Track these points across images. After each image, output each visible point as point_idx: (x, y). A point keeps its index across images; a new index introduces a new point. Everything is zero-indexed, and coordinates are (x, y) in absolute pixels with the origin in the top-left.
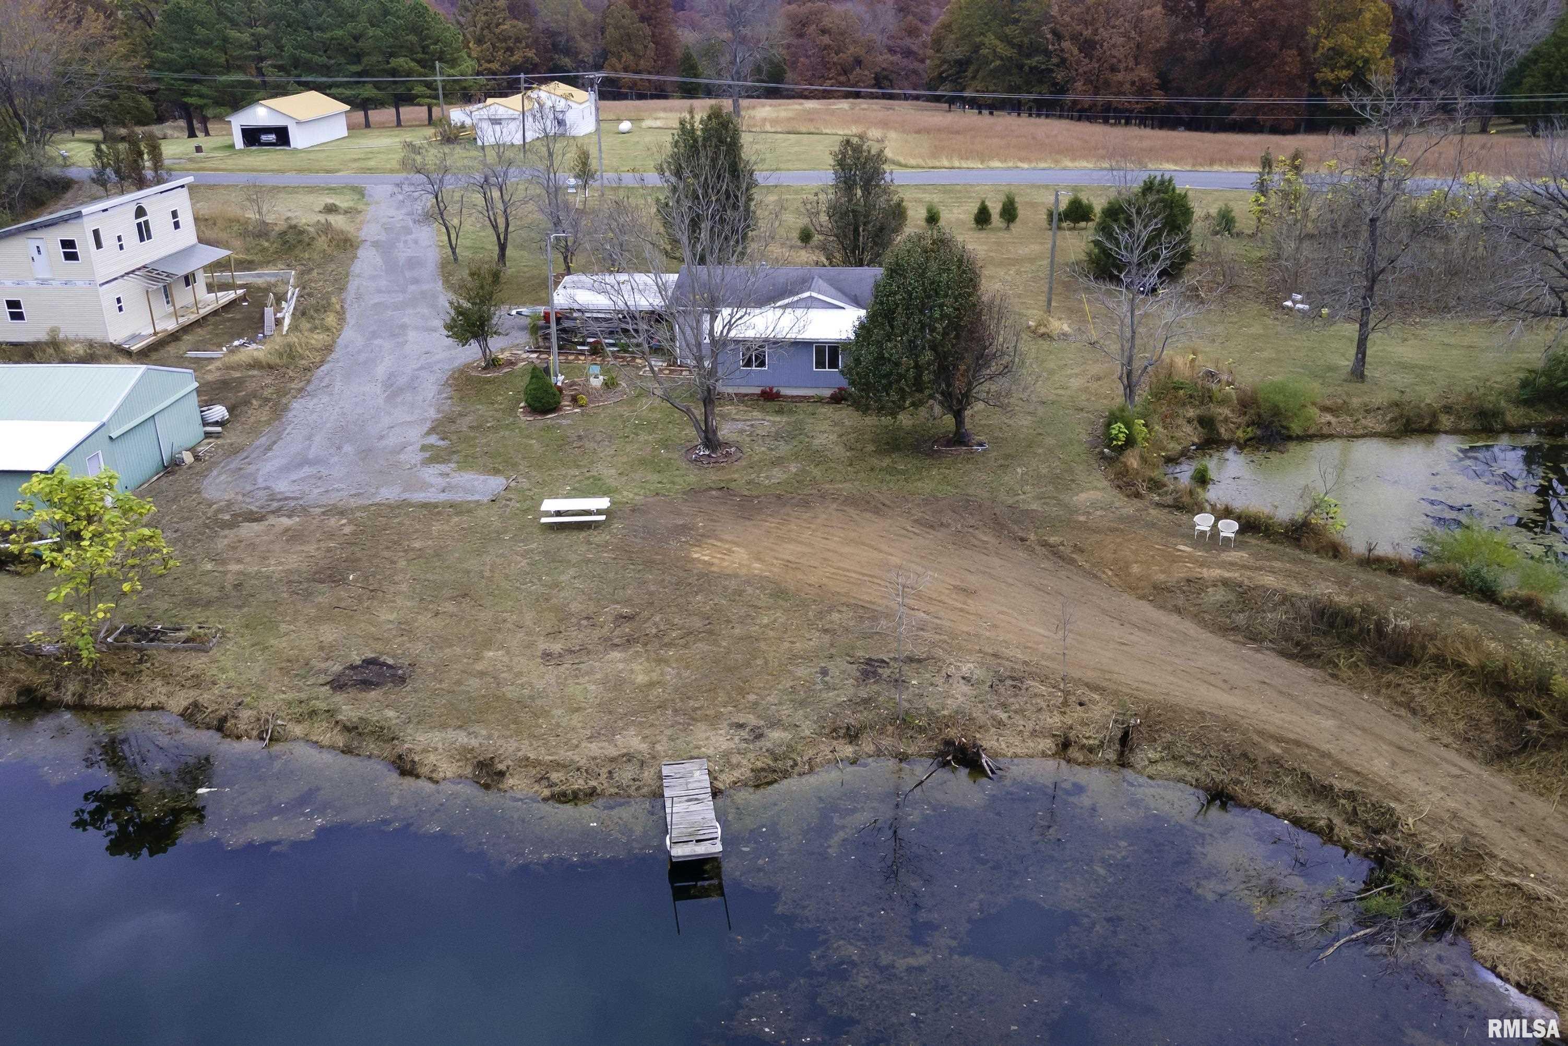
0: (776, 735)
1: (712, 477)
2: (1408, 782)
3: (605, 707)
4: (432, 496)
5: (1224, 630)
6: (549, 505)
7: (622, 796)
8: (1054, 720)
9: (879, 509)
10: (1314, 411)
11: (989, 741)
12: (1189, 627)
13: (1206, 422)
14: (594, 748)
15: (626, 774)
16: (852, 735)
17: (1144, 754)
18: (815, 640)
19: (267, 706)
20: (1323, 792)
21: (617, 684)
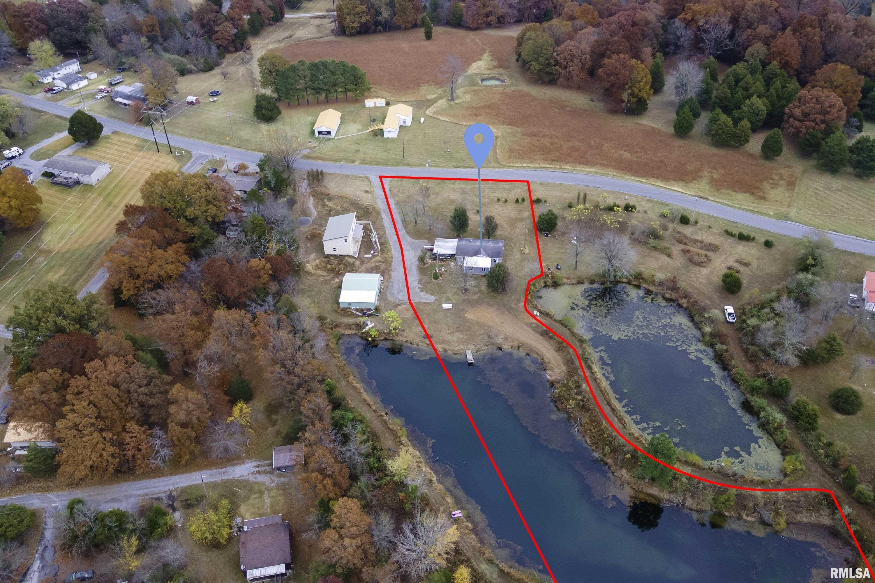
0: (478, 346)
1: (466, 297)
2: (547, 354)
3: (458, 342)
4: (424, 301)
5: (534, 331)
6: (444, 305)
7: (461, 354)
8: (511, 344)
9: (491, 306)
10: (564, 279)
11: (503, 347)
12: (529, 329)
13: (545, 282)
14: (458, 348)
15: (461, 351)
16: (487, 346)
17: (521, 349)
18: (483, 331)
19: (417, 341)
20: (538, 354)
21: (458, 338)
